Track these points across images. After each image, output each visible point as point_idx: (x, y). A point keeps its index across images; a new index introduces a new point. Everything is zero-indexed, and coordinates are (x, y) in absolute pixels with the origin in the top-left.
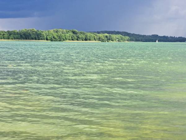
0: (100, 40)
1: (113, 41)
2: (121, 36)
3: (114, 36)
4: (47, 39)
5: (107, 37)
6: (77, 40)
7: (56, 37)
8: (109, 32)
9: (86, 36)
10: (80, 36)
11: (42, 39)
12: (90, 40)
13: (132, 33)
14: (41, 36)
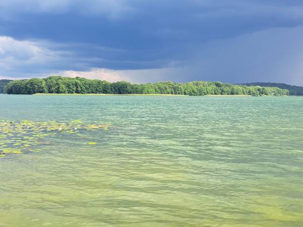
0: (250, 94)
1: (267, 95)
2: (278, 89)
3: (268, 89)
4: (185, 94)
5: (259, 90)
6: (221, 94)
7: (195, 90)
8: (262, 84)
9: (233, 89)
10: (225, 90)
11: (179, 94)
12: (237, 94)
13: (292, 85)
14: (178, 90)
